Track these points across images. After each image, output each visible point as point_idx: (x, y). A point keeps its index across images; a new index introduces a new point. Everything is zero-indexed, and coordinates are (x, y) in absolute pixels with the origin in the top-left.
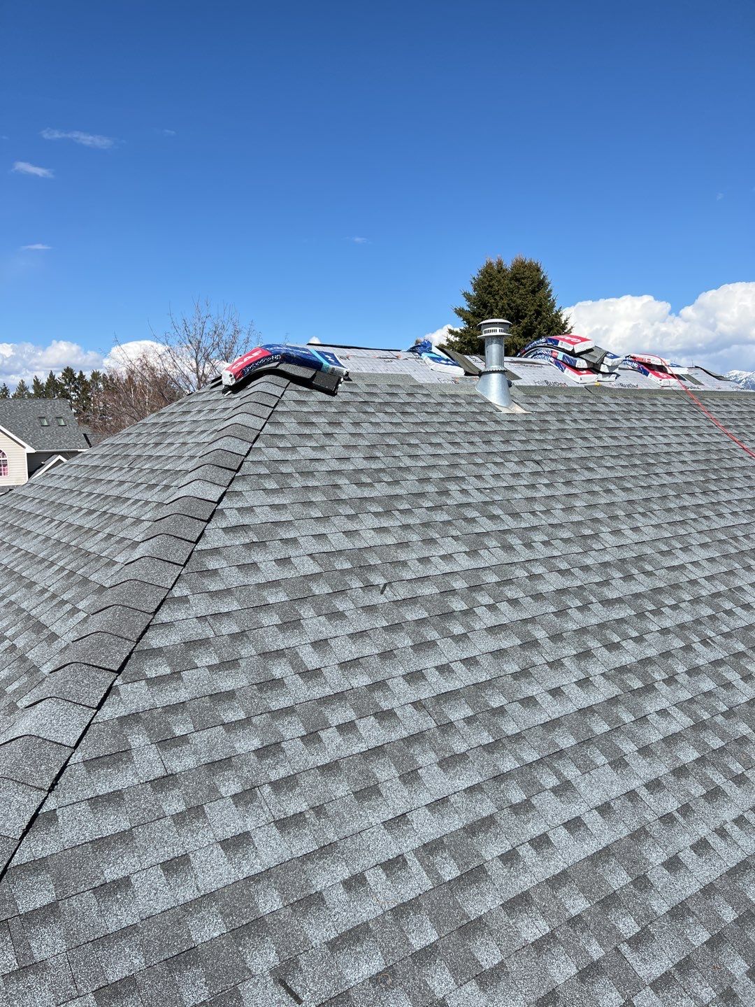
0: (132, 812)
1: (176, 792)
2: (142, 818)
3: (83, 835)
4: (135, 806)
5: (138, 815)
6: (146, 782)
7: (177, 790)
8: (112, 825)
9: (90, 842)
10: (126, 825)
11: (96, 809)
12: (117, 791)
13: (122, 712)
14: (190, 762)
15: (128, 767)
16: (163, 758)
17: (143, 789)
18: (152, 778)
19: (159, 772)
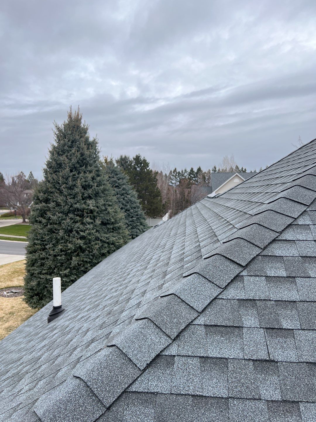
0: (232, 382)
1: (275, 379)
2: (239, 391)
3: (188, 386)
4: (235, 378)
5: (236, 387)
6: (250, 360)
7: (276, 377)
8: (213, 387)
9: (193, 396)
10: (224, 393)
11: (204, 367)
12: (224, 358)
13: (242, 296)
14: (292, 355)
15: (237, 341)
16: (268, 343)
17: (245, 365)
18: (254, 358)
19: (262, 355)
